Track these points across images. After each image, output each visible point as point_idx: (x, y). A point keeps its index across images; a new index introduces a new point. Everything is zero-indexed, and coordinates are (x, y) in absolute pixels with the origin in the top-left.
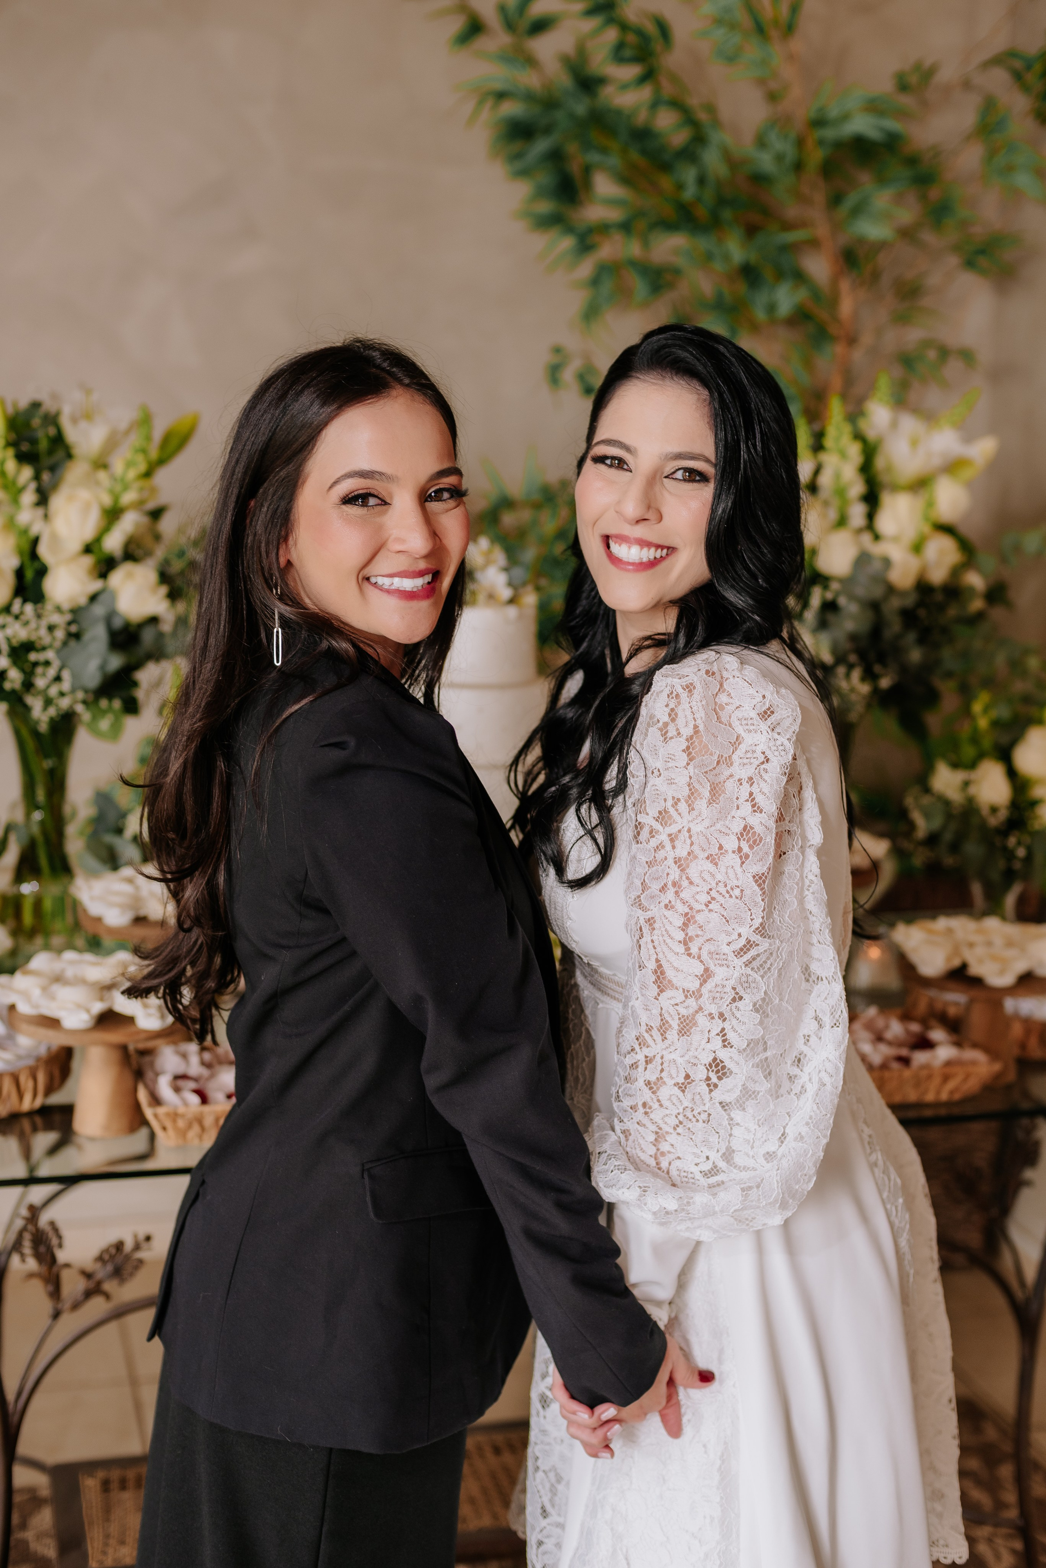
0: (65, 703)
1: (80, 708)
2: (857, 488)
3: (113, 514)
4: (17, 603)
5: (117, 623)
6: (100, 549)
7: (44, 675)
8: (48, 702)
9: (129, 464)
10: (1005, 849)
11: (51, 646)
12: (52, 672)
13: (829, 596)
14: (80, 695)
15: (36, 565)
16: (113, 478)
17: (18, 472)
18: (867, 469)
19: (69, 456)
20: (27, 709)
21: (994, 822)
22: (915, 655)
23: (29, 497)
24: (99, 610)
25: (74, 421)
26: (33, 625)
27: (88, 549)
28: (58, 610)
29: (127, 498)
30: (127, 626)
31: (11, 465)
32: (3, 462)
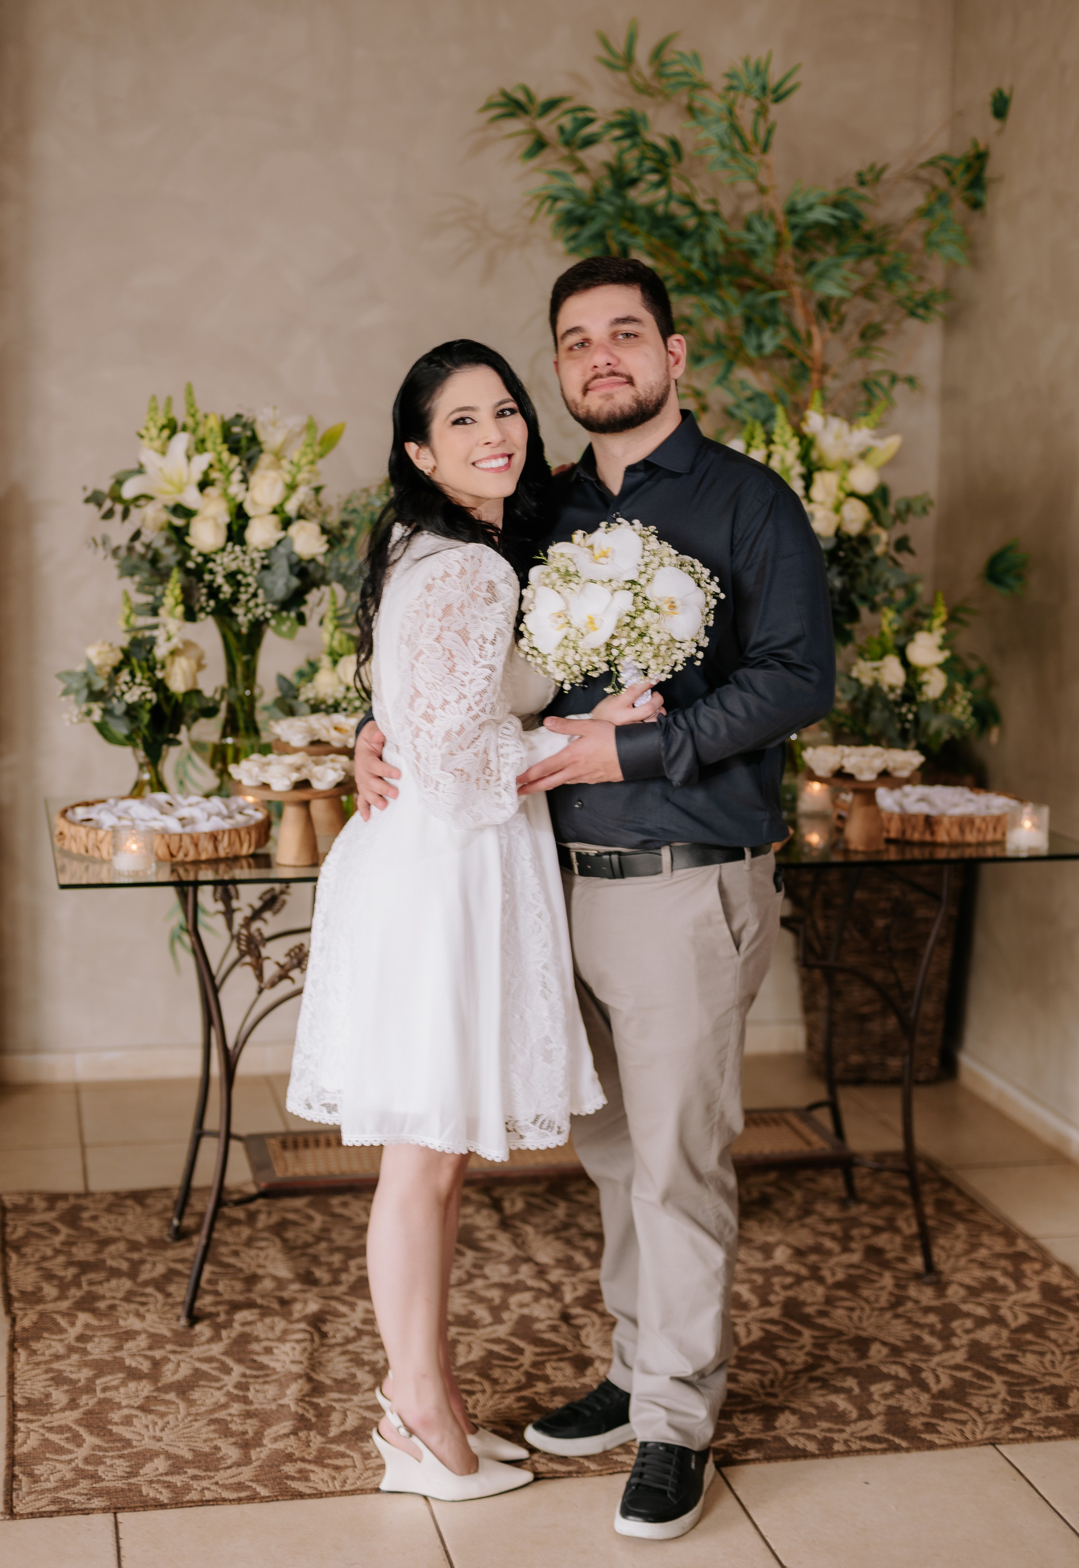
0: (260, 611)
1: (268, 615)
2: (798, 469)
3: (292, 488)
4: (230, 544)
5: (294, 559)
6: (283, 511)
7: (246, 592)
8: (248, 610)
9: (304, 454)
10: (900, 714)
11: (250, 574)
12: (251, 590)
14: (270, 606)
15: (241, 522)
16: (292, 462)
17: (230, 459)
18: (804, 457)
19: (260, 451)
20: (235, 616)
21: (892, 696)
22: (837, 583)
23: (237, 476)
25: (264, 426)
26: (240, 559)
27: (275, 512)
28: (257, 550)
29: (302, 476)
30: (300, 560)
31: (226, 455)
32: (219, 454)
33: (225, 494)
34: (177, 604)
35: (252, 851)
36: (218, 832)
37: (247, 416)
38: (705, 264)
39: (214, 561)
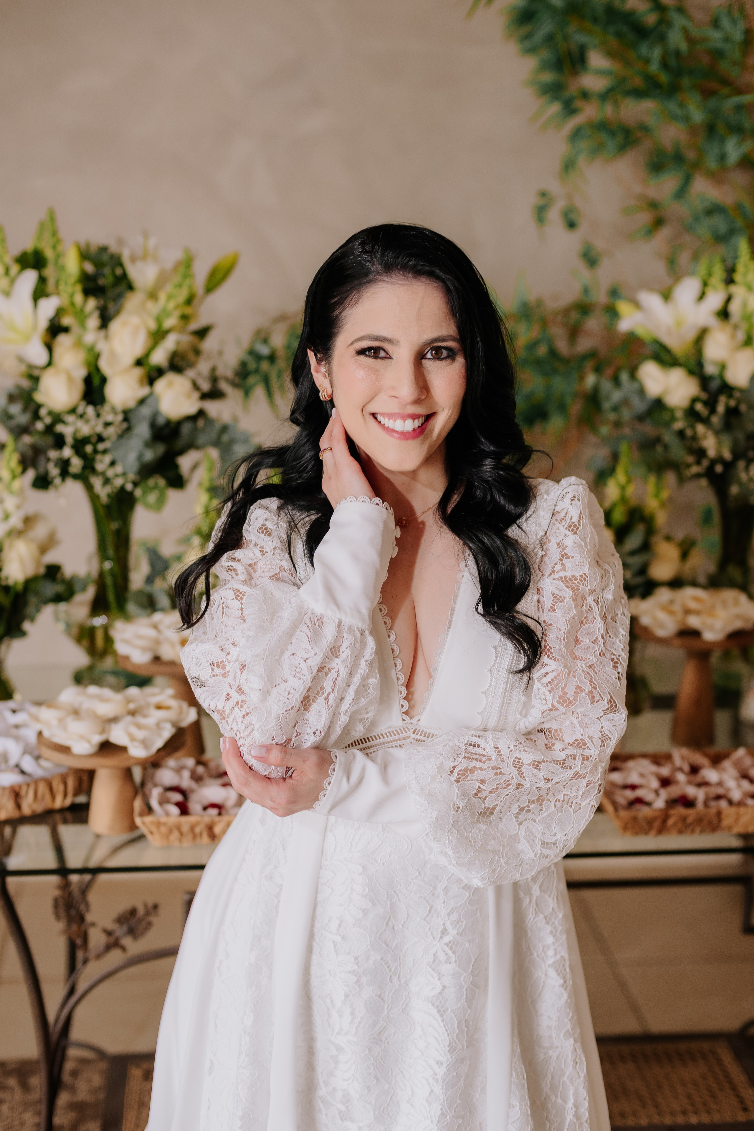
0: (119, 482)
1: (129, 487)
3: (158, 336)
4: (82, 406)
5: (161, 421)
6: (149, 362)
7: (101, 461)
8: (107, 481)
9: (171, 297)
11: (108, 438)
12: (109, 458)
13: (732, 403)
14: (130, 476)
15: (100, 375)
16: (159, 307)
17: (85, 302)
19: (130, 287)
20: (93, 486)
23: (93, 322)
24: (146, 411)
25: (133, 259)
26: (93, 422)
27: (139, 363)
28: (114, 411)
29: (170, 322)
30: (168, 423)
31: (79, 298)
32: (72, 295)
33: (79, 343)
34: (14, 477)
35: (68, 802)
36: (20, 786)
37: (114, 248)
38: (664, 65)
39: (63, 422)
